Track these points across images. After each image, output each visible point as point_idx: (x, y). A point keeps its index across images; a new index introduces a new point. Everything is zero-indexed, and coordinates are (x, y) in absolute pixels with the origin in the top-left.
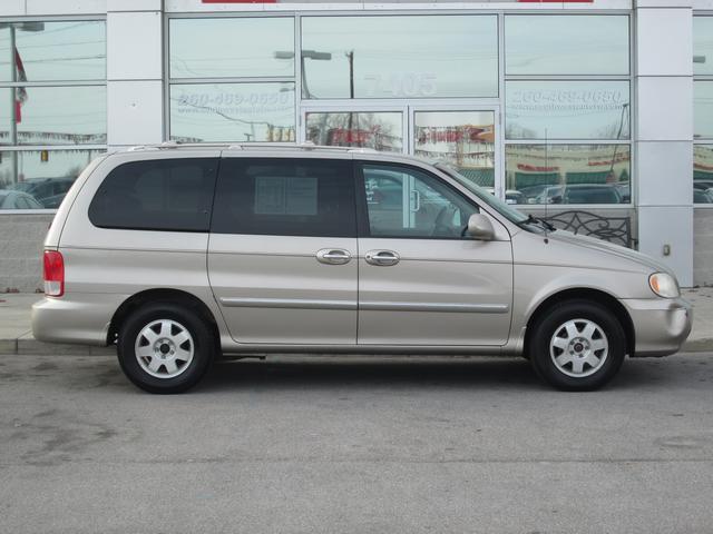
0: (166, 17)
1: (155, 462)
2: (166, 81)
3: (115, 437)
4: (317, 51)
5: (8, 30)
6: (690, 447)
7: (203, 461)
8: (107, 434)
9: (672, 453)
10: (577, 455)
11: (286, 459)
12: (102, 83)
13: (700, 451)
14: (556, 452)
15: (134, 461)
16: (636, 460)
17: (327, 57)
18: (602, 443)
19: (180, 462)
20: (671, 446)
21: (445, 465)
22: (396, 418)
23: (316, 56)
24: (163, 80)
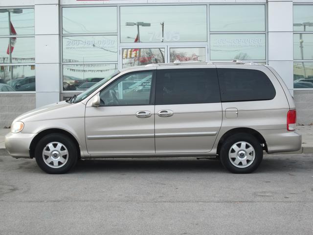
0: (61, 7)
1: (30, 202)
2: (61, 35)
3: (17, 191)
4: (144, 22)
5: (7, 13)
6: (268, 196)
7: (51, 201)
8: (14, 190)
9: (259, 199)
10: (216, 199)
11: (87, 201)
12: (33, 36)
13: (272, 198)
14: (207, 198)
15: (21, 202)
16: (242, 202)
17: (149, 25)
18: (229, 194)
19: (41, 202)
20: (260, 195)
21: (157, 204)
22: (142, 183)
23: (144, 25)
24: (59, 35)
